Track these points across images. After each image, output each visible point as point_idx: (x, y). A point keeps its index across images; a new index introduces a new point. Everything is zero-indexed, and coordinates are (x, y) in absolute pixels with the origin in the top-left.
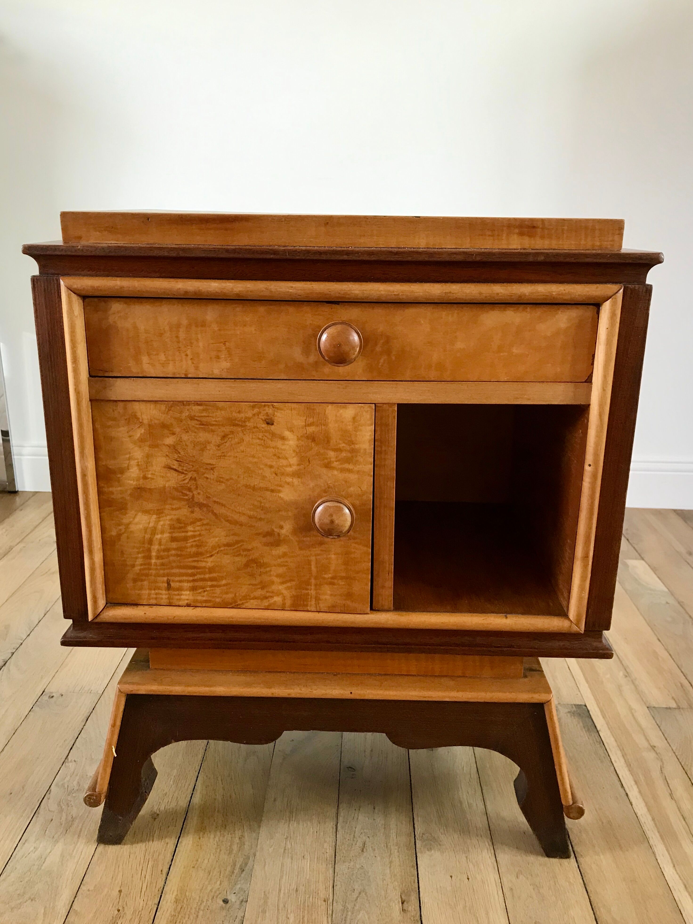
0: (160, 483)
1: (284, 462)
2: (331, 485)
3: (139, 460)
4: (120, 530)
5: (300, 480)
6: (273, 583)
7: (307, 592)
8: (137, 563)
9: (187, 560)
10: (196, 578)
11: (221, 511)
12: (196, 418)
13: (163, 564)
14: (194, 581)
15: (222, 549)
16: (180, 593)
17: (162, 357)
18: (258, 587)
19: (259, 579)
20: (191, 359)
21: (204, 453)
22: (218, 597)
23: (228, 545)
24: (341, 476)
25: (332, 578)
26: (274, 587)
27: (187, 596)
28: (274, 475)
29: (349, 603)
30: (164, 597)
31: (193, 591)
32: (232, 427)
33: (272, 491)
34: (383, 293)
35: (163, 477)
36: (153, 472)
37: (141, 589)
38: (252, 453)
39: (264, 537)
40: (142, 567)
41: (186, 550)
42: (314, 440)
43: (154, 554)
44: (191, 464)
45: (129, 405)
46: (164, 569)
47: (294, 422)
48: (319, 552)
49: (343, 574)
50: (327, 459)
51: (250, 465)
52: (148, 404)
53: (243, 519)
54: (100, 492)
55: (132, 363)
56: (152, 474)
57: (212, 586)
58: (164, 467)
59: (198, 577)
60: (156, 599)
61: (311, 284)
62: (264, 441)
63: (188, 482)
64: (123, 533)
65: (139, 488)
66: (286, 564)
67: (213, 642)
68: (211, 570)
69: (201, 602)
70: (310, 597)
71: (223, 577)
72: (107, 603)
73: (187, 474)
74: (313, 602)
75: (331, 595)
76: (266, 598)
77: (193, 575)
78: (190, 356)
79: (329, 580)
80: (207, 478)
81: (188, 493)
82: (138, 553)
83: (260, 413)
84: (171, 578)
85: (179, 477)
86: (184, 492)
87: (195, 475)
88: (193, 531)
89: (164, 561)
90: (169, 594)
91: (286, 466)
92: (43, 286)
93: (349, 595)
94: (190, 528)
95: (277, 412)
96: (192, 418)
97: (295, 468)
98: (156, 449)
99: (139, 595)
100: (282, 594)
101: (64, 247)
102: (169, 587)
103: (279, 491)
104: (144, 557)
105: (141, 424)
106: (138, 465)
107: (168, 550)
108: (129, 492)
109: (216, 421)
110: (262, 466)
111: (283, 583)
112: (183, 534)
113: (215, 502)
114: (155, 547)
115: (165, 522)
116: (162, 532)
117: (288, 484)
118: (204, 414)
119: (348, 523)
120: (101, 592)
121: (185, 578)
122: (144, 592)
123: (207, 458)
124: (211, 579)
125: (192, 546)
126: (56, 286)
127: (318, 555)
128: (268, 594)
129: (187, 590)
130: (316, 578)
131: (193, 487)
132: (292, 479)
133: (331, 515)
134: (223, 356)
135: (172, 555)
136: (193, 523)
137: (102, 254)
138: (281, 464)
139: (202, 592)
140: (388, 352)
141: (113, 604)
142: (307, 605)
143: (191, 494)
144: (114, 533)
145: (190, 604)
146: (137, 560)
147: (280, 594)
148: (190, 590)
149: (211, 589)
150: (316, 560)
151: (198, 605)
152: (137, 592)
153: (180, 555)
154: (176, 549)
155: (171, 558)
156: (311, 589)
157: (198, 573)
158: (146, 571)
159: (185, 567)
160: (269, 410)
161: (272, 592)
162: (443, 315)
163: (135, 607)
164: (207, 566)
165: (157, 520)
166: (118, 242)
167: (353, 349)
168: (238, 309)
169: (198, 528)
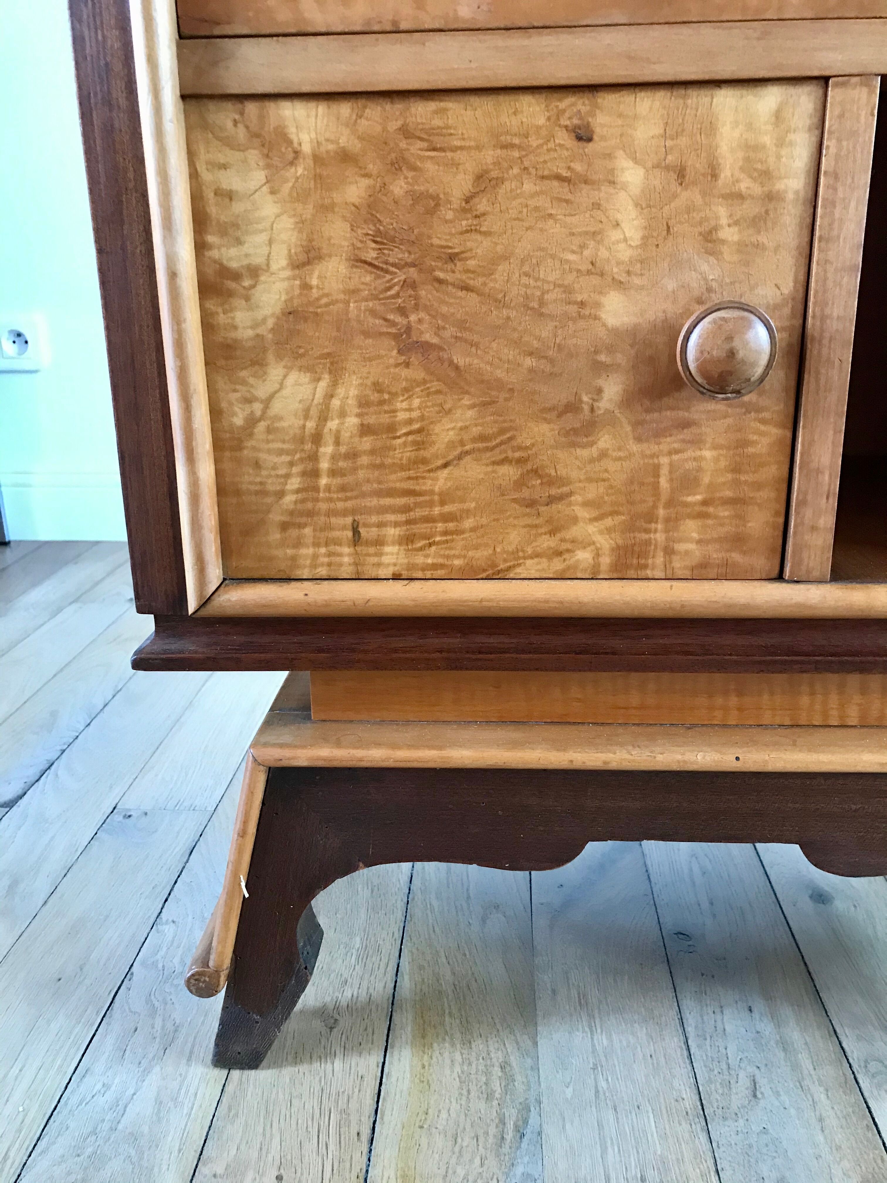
2: (714, 284)
4: (253, 412)
6: (575, 520)
7: (645, 536)
8: (288, 487)
9: (393, 477)
10: (412, 515)
12: (418, 132)
13: (343, 488)
14: (408, 522)
15: (469, 447)
16: (380, 549)
18: (543, 530)
19: (545, 513)
21: (435, 220)
22: (458, 557)
23: (481, 438)
25: (705, 503)
26: (577, 530)
27: (393, 556)
29: (736, 557)
30: (347, 560)
31: (407, 544)
32: (498, 152)
33: (582, 305)
37: (298, 544)
39: (559, 416)
40: (300, 496)
41: (391, 453)
42: (681, 175)
43: (324, 465)
44: (404, 247)
45: (270, 106)
46: (347, 499)
47: (639, 129)
48: (676, 445)
49: (728, 493)
50: (708, 220)
52: (313, 107)
53: (513, 377)
57: (445, 533)
58: (348, 260)
59: (418, 513)
60: (329, 565)
63: (398, 294)
65: (291, 313)
66: (606, 475)
67: (445, 655)
68: (444, 498)
69: (424, 568)
70: (653, 547)
71: (468, 511)
72: (224, 579)
73: (395, 273)
74: (660, 560)
75: (699, 542)
76: (559, 554)
77: (406, 509)
79: (697, 508)
80: (440, 282)
81: (397, 319)
82: (291, 464)
83: (563, 109)
84: (364, 518)
85: (379, 281)
87: (414, 275)
88: (406, 410)
89: (345, 480)
90: (357, 553)
93: (738, 540)
94: (401, 403)
96: (408, 134)
99: (294, 558)
100: (594, 543)
104: (304, 474)
105: (297, 155)
107: (355, 455)
108: (270, 321)
111: (596, 519)
112: (387, 417)
113: (456, 339)
114: (327, 450)
115: (349, 390)
116: (342, 415)
121: (390, 517)
122: (304, 551)
123: (439, 232)
124: (445, 518)
125: (405, 445)
127: (677, 452)
128: (564, 546)
129: (393, 544)
130: (669, 503)
131: (409, 305)
133: (727, 340)
135: (361, 467)
136: (406, 391)
139: (424, 546)
141: (237, 579)
142: (645, 567)
143: (405, 322)
144: (239, 420)
145: (400, 575)
146: (289, 481)
147: (589, 545)
148: (400, 544)
149: (444, 538)
150: (671, 465)
151: (415, 575)
152: (289, 552)
153: (381, 466)
154: (372, 452)
155: (361, 474)
156: (656, 531)
157: (417, 505)
158: (309, 505)
159: (391, 493)
160: (585, 104)
161: (573, 540)
163: (284, 585)
164: (436, 490)
165: (332, 386)
169: (418, 402)
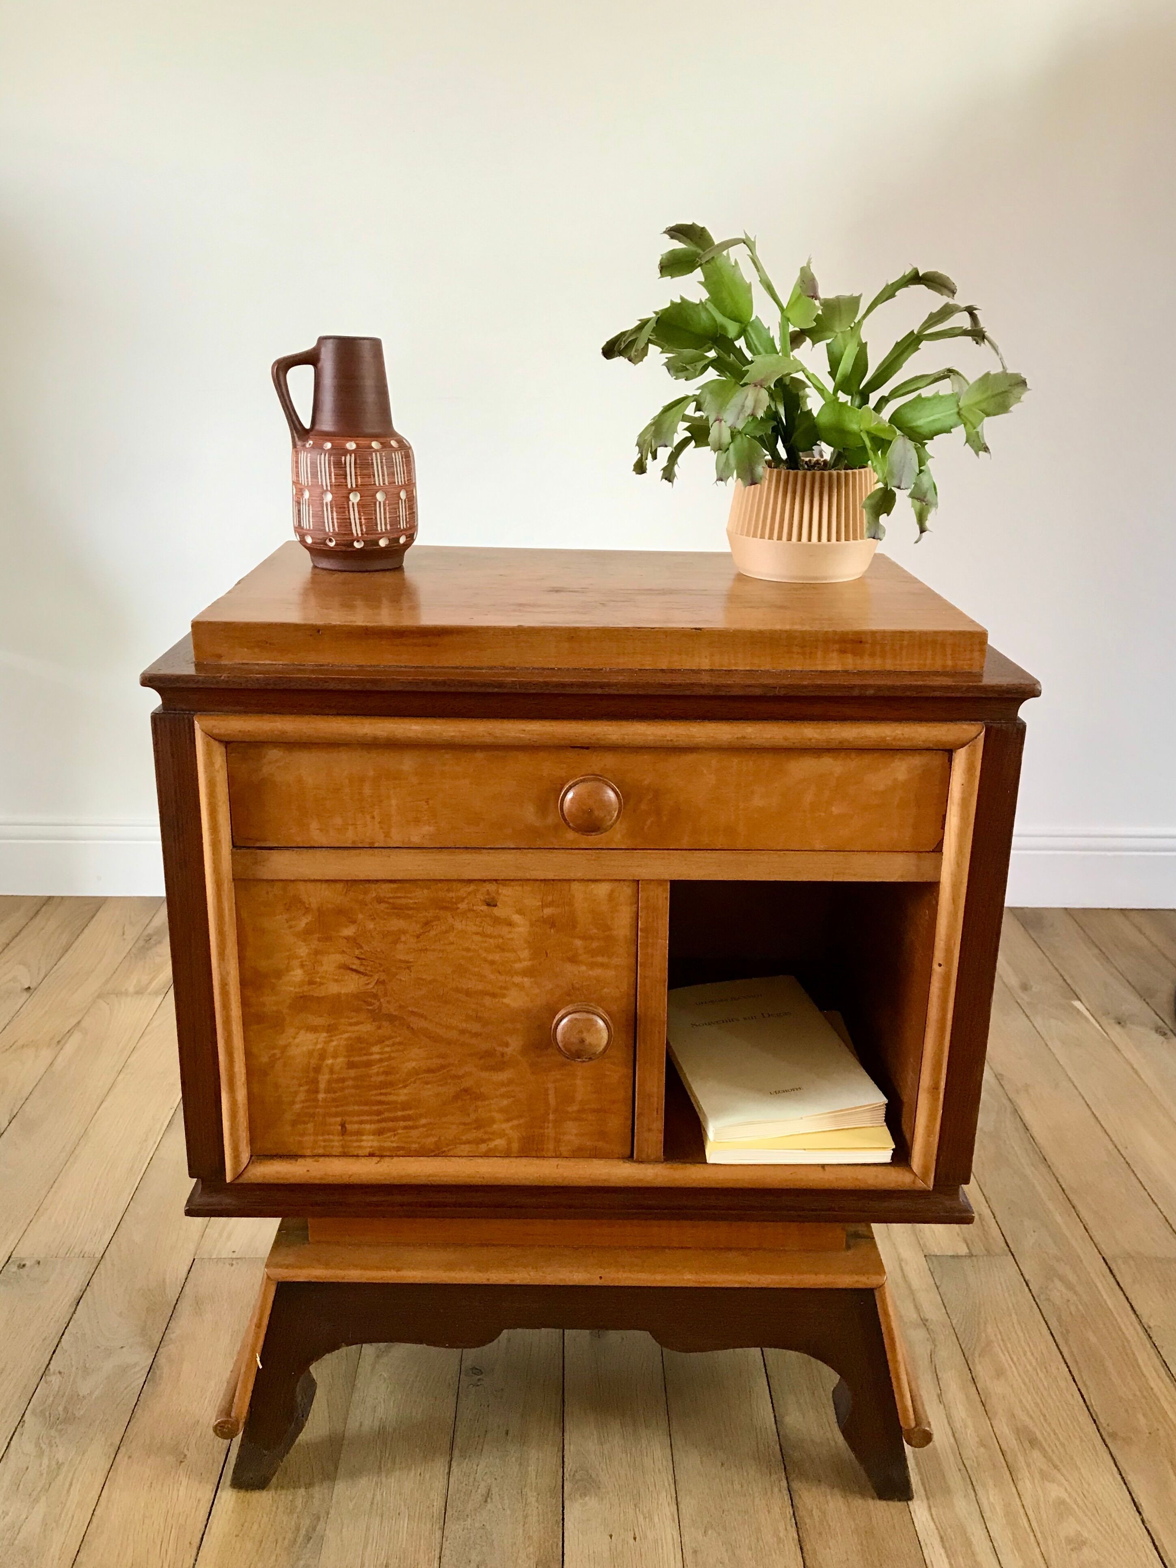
0: (333, 989)
1: (511, 956)
2: (577, 986)
3: (304, 959)
4: (274, 1055)
5: (532, 980)
7: (541, 1131)
8: (298, 1099)
9: (370, 1093)
10: (383, 1117)
11: (417, 1023)
12: (386, 900)
13: (334, 1100)
14: (379, 1121)
15: (420, 1076)
16: (359, 1137)
17: (338, 821)
18: (472, 1126)
19: (473, 1116)
20: (380, 823)
21: (398, 946)
22: (415, 1142)
23: (430, 1071)
24: (592, 973)
25: (579, 1111)
26: (495, 1127)
27: (369, 1142)
28: (497, 974)
29: (600, 1144)
30: (337, 1144)
31: (379, 1135)
32: (437, 911)
34: (651, 737)
35: (336, 981)
36: (324, 975)
37: (302, 1135)
38: (466, 945)
39: (481, 1058)
40: (306, 1104)
41: (369, 1079)
42: (553, 925)
43: (322, 1086)
44: (378, 961)
45: (291, 886)
46: (337, 1106)
47: (526, 901)
48: (558, 1077)
49: (594, 1106)
50: (571, 950)
51: (462, 962)
52: (319, 886)
53: (453, 1035)
54: (245, 1003)
55: (295, 830)
56: (321, 977)
57: (405, 1128)
58: (340, 968)
59: (387, 1115)
60: (325, 1147)
61: (551, 725)
62: (483, 927)
63: (373, 987)
64: (279, 1059)
65: (301, 997)
66: (513, 1094)
68: (405, 1106)
69: (389, 1149)
70: (546, 1138)
71: (421, 1114)
72: (251, 1156)
73: (372, 976)
74: (551, 1146)
75: (577, 1135)
76: (483, 1141)
77: (379, 1113)
78: (377, 819)
79: (575, 1114)
80: (401, 981)
81: (372, 1001)
82: (300, 1085)
83: (478, 890)
84: (347, 1118)
85: (362, 980)
86: (370, 1000)
87: (383, 977)
88: (378, 1053)
89: (336, 1095)
90: (344, 1140)
91: (515, 962)
92: (167, 726)
93: (602, 1135)
94: (375, 1049)
95: (503, 889)
96: (380, 900)
97: (526, 964)
98: (328, 943)
99: (299, 1142)
100: (507, 1135)
101: (200, 678)
102: (344, 1131)
103: (504, 996)
104: (308, 1091)
105: (308, 910)
106: (303, 966)
107: (343, 1080)
108: (288, 1001)
109: (416, 903)
110: (479, 962)
111: (508, 1120)
113: (412, 1013)
114: (325, 1077)
115: (339, 1042)
116: (335, 1057)
117: (517, 985)
118: (397, 895)
119: (604, 1042)
120: (245, 1142)
121: (368, 1118)
122: (306, 1138)
123: (401, 953)
124: (404, 1118)
125: (378, 1074)
126: (187, 727)
127: (559, 1080)
128: (486, 1137)
129: (369, 1135)
130: (556, 1111)
131: (380, 993)
132: (522, 978)
133: (581, 1032)
134: (425, 818)
135: (348, 1087)
136: (379, 1042)
137: (257, 686)
138: (507, 959)
139: (391, 1136)
140: (658, 811)
141: (261, 1158)
142: (543, 1150)
143: (378, 1004)
144: (265, 1059)
145: (374, 1154)
146: (297, 1096)
147: (504, 1136)
148: (374, 1135)
149: (405, 1131)
150: (555, 1088)
151: (385, 1154)
152: (298, 1138)
153: (361, 1086)
154: (355, 1079)
155: (347, 1092)
156: (548, 1127)
157: (386, 1111)
158: (311, 1111)
159: (367, 1103)
160: (492, 887)
161: (493, 1133)
162: (735, 762)
163: (293, 1161)
164: (399, 1101)
165: (328, 1039)
166: (274, 663)
167: (610, 813)
168: (447, 756)
169: (387, 1049)
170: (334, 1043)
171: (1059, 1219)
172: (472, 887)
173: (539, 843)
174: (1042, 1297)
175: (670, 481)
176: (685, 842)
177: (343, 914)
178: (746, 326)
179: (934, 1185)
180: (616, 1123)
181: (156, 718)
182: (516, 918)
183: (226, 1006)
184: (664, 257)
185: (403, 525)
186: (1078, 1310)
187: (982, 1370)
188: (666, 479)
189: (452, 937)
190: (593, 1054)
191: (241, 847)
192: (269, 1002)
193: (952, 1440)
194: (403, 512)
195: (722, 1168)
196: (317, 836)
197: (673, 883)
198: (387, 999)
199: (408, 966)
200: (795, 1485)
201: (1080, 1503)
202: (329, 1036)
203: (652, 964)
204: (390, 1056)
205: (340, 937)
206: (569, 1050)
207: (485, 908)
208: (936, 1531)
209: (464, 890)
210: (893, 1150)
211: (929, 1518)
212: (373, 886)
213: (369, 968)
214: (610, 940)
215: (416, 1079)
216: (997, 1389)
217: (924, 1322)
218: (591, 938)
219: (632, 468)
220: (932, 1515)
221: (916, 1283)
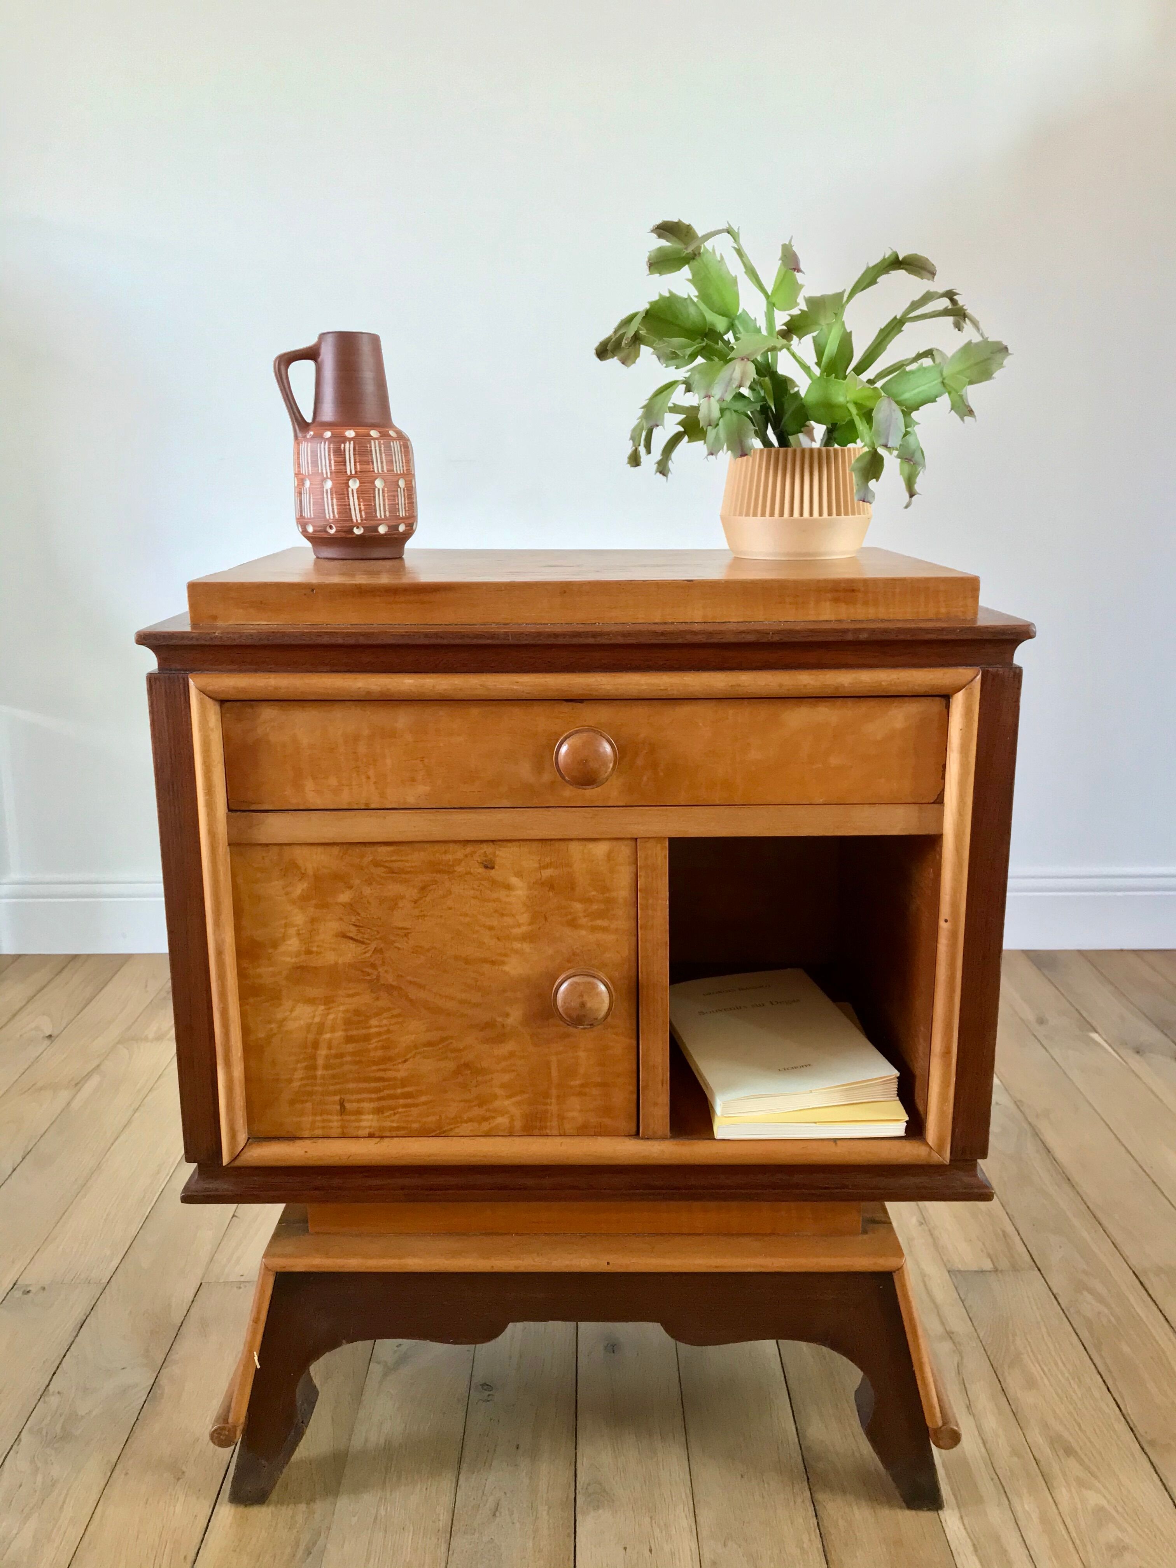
0: (330, 958)
1: (508, 920)
2: (578, 951)
3: (300, 927)
4: (271, 1029)
5: (532, 945)
6: (495, 1097)
7: (544, 1107)
8: (295, 1077)
9: (369, 1069)
10: (382, 1094)
11: (418, 995)
12: (383, 863)
13: (333, 1077)
14: (380, 1099)
15: (420, 1050)
16: (359, 1117)
17: (333, 781)
18: (474, 1104)
19: (475, 1092)
20: (375, 783)
21: (395, 913)
22: (415, 1122)
23: (430, 1044)
24: (592, 938)
25: (583, 1086)
26: (497, 1104)
27: (369, 1121)
28: (497, 940)
29: (607, 1121)
30: (335, 1124)
31: (378, 1114)
32: (435, 875)
33: (493, 963)
34: (645, 687)
35: (334, 950)
36: (321, 944)
37: (301, 1115)
38: (464, 910)
39: (481, 1030)
40: (303, 1082)
41: (368, 1054)
42: (552, 887)
43: (320, 1062)
44: (375, 929)
45: (287, 850)
46: (336, 1084)
47: (523, 863)
48: (561, 1048)
49: (598, 1080)
50: (570, 913)
51: (460, 928)
52: (314, 849)
53: (450, 1005)
54: (242, 974)
55: (289, 792)
56: (318, 946)
57: (406, 1106)
58: (337, 935)
59: (386, 1092)
60: (323, 1128)
61: (546, 678)
62: (481, 891)
63: (371, 956)
64: (276, 1034)
65: (298, 968)
66: (515, 1068)
67: (405, 1191)
68: (404, 1083)
69: (390, 1130)
70: (549, 1115)
71: (422, 1091)
72: (249, 1138)
73: (369, 944)
74: (555, 1123)
75: (581, 1111)
76: (485, 1119)
77: (377, 1090)
78: (373, 779)
79: (578, 1089)
80: (399, 949)
81: (370, 970)
82: (298, 1062)
83: (475, 852)
84: (347, 1097)
85: (358, 949)
86: (367, 970)
87: (382, 945)
88: (376, 1027)
89: (335, 1071)
90: (343, 1120)
91: (513, 927)
92: (163, 688)
93: (607, 1110)
94: (374, 1022)
95: (500, 850)
96: (376, 864)
97: (524, 929)
98: (324, 911)
99: (297, 1123)
100: (509, 1112)
101: (194, 634)
102: (343, 1110)
103: (503, 963)
104: (306, 1068)
105: (303, 876)
106: (299, 934)
107: (341, 1055)
108: (285, 973)
109: (412, 866)
110: (477, 928)
111: (509, 1097)
112: (364, 1031)
113: (410, 982)
114: (323, 1052)
115: (337, 1014)
116: (333, 1030)
117: (516, 952)
118: (394, 858)
119: (606, 1006)
120: (242, 1123)
121: (366, 1096)
122: (305, 1119)
123: (399, 919)
124: (405, 1096)
125: (376, 1049)
126: (181, 686)
127: (561, 1053)
128: (488, 1114)
129: (368, 1113)
130: (559, 1085)
131: (378, 962)
132: (522, 944)
133: (581, 996)
134: (421, 778)
135: (346, 1063)
136: (377, 1015)
137: (249, 642)
138: (505, 924)
139: (391, 1115)
140: (655, 765)
141: (258, 1140)
142: (546, 1128)
143: (376, 973)
144: (261, 1035)
145: (374, 1134)
146: (295, 1073)
147: (507, 1113)
148: (373, 1113)
149: (404, 1110)
150: (558, 1061)
151: (384, 1134)
152: (295, 1119)
153: (360, 1062)
154: (353, 1054)
155: (346, 1068)
156: (551, 1103)
157: (385, 1088)
158: (309, 1088)
159: (366, 1080)
160: (488, 849)
161: (495, 1110)
162: (732, 714)
163: (291, 1143)
164: (399, 1077)
165: (326, 1012)
166: (269, 623)
167: (605, 764)
168: (441, 713)
169: (385, 1022)
170: (331, 1017)
171: (1085, 1234)
172: (469, 849)
173: (535, 802)
174: (1072, 1310)
175: (664, 475)
176: (682, 798)
177: (340, 879)
178: (734, 320)
179: (951, 1160)
180: (621, 1097)
181: (152, 679)
182: (514, 880)
183: (222, 977)
184: (652, 254)
185: (402, 513)
186: (1110, 1321)
187: (1013, 1381)
188: (661, 473)
189: (449, 903)
190: (595, 1019)
191: (236, 811)
192: (265, 973)
193: (983, 1450)
194: (401, 501)
195: (730, 1143)
196: (313, 798)
197: (672, 841)
198: (386, 968)
199: (406, 933)
200: (820, 1496)
201: (1120, 1509)
202: (326, 1009)
203: (652, 925)
204: (389, 1029)
205: (337, 903)
206: (569, 1016)
207: (481, 870)
208: (969, 1540)
209: (460, 852)
210: (906, 1122)
211: (962, 1527)
212: (369, 849)
213: (366, 936)
214: (609, 901)
215: (416, 1053)
216: (1027, 1399)
217: (950, 1335)
218: (590, 901)
219: (626, 460)
220: (964, 1525)
221: (939, 1295)
